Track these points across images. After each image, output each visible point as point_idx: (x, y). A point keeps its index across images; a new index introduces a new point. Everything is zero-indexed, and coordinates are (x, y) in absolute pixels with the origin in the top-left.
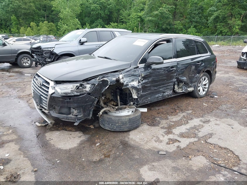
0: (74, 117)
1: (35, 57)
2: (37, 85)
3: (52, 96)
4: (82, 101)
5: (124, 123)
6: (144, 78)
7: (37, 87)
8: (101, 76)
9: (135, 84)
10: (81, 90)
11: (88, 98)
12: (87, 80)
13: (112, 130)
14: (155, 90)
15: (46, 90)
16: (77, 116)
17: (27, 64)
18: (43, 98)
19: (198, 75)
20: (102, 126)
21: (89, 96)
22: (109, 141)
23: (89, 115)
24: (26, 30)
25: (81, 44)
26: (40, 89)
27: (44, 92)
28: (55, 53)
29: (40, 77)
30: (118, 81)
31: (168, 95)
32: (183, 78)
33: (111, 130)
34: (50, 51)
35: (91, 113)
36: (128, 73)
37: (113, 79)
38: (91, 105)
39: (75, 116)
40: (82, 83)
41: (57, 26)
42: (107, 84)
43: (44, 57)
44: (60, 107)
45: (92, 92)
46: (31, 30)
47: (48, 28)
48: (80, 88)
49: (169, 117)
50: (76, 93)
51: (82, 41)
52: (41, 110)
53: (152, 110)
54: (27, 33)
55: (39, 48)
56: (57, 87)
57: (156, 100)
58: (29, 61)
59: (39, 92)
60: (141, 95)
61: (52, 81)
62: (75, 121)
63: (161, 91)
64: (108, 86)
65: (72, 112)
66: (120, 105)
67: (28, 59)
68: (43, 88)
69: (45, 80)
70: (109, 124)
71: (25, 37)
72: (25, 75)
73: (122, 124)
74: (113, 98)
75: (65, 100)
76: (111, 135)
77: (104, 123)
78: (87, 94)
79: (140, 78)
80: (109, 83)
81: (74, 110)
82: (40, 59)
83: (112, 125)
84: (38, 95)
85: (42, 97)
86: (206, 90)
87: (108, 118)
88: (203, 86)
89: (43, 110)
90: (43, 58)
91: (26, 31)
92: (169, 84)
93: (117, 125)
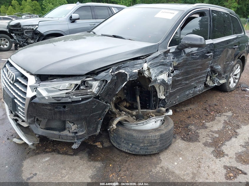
0: (71, 135)
1: (15, 37)
2: (8, 80)
3: (32, 101)
4: (86, 110)
5: (152, 143)
6: (176, 68)
7: (9, 83)
8: (116, 66)
9: (164, 77)
10: (83, 92)
11: (95, 104)
12: (93, 73)
13: (133, 153)
14: (186, 84)
15: (23, 90)
16: (76, 133)
17: (5, 46)
18: (19, 103)
19: (233, 62)
20: (115, 144)
21: (97, 102)
22: (131, 176)
23: (96, 130)
24: (8, 8)
25: (72, 21)
26: (12, 87)
27: (19, 94)
28: (39, 32)
29: (13, 66)
30: (141, 73)
31: (199, 91)
32: (218, 67)
33: (131, 153)
34: (33, 29)
35: (100, 126)
36: (156, 61)
37: (134, 71)
38: (100, 115)
39: (73, 133)
40: (84, 79)
41: (41, 5)
42: (125, 80)
43: (24, 37)
44: (47, 120)
45: (102, 93)
46: (12, 9)
47: (32, 6)
48: (82, 87)
49: (207, 124)
50: (74, 97)
51: (73, 18)
52: (16, 120)
53: (178, 112)
54: (9, 12)
55: (18, 25)
56: (40, 87)
57: (185, 99)
58: (7, 42)
59: (12, 92)
60: (170, 93)
61: (31, 74)
62: (72, 141)
63: (192, 85)
64: (126, 83)
65: (69, 128)
66: (141, 109)
67: (7, 40)
68: (18, 86)
69: (21, 73)
70: (128, 144)
71: (6, 16)
72: (2, 59)
73: (149, 144)
74: (126, 96)
75: (56, 108)
76: (131, 161)
77: (118, 141)
78: (94, 98)
79: (171, 69)
80: (128, 77)
81: (72, 124)
82: (21, 40)
83: (133, 145)
84: (10, 97)
85: (16, 101)
86: (237, 81)
87: (126, 134)
88: (234, 77)
89: (20, 122)
90: (25, 39)
91: (7, 10)
92: (202, 76)
93: (142, 145)
